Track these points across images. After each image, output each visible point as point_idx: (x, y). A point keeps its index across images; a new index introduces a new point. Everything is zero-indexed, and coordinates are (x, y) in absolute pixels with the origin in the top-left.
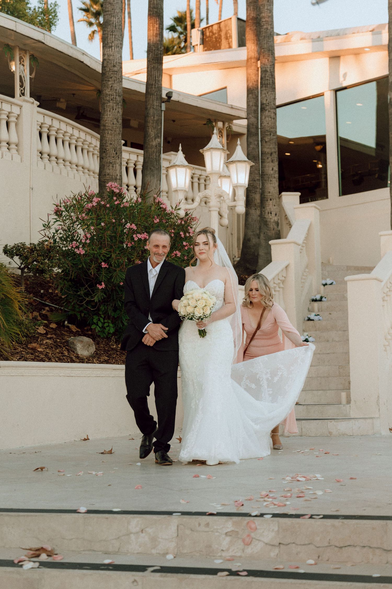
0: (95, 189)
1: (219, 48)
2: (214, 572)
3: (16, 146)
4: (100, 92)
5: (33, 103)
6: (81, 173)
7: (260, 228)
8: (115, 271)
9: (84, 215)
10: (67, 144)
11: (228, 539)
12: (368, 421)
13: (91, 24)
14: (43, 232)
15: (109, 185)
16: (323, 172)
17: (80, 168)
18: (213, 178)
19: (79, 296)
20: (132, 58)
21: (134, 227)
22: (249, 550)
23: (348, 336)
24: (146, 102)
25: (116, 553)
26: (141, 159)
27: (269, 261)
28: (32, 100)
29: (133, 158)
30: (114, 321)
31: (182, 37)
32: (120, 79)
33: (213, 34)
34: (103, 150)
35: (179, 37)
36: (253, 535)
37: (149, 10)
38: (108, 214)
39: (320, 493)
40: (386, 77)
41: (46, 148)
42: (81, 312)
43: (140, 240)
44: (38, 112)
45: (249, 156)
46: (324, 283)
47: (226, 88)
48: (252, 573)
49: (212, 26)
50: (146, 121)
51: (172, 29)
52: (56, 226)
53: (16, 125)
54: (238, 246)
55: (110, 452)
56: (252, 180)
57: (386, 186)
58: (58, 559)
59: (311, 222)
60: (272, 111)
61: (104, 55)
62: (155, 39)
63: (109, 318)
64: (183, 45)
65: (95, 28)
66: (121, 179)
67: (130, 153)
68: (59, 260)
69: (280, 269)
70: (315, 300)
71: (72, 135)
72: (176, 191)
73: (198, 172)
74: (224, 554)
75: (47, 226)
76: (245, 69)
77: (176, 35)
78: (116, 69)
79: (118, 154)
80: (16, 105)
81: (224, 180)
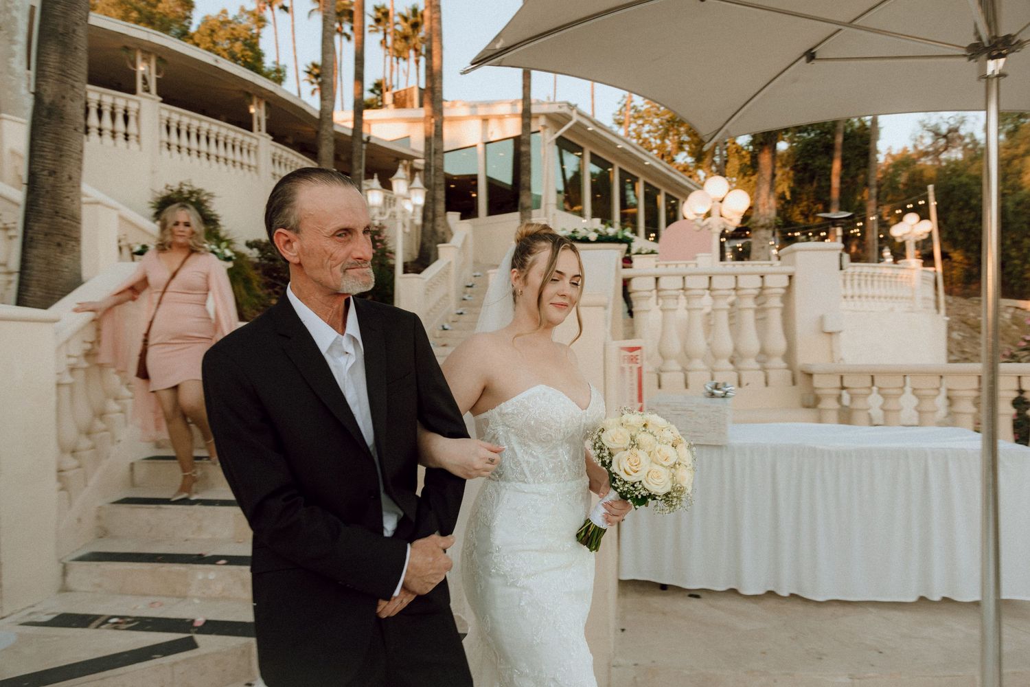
1: (405, 107)
3: (256, 168)
4: (317, 132)
5: (266, 137)
7: (432, 237)
13: (312, 83)
16: (475, 200)
18: (399, 200)
20: (342, 110)
24: (351, 142)
27: (437, 258)
28: (267, 135)
31: (379, 98)
32: (332, 124)
33: (401, 97)
35: (377, 98)
37: (354, 76)
40: (520, 136)
41: (278, 171)
44: (272, 145)
45: (426, 185)
46: (474, 274)
47: (408, 137)
49: (400, 91)
50: (351, 156)
51: (372, 91)
53: (256, 152)
54: (417, 250)
56: (426, 202)
57: (517, 211)
59: (467, 234)
60: (441, 155)
61: (321, 106)
62: (359, 97)
64: (379, 103)
65: (316, 86)
69: (444, 265)
70: (468, 287)
71: (297, 163)
73: (389, 195)
76: (423, 123)
77: (374, 96)
78: (329, 116)
80: (256, 138)
81: (407, 201)
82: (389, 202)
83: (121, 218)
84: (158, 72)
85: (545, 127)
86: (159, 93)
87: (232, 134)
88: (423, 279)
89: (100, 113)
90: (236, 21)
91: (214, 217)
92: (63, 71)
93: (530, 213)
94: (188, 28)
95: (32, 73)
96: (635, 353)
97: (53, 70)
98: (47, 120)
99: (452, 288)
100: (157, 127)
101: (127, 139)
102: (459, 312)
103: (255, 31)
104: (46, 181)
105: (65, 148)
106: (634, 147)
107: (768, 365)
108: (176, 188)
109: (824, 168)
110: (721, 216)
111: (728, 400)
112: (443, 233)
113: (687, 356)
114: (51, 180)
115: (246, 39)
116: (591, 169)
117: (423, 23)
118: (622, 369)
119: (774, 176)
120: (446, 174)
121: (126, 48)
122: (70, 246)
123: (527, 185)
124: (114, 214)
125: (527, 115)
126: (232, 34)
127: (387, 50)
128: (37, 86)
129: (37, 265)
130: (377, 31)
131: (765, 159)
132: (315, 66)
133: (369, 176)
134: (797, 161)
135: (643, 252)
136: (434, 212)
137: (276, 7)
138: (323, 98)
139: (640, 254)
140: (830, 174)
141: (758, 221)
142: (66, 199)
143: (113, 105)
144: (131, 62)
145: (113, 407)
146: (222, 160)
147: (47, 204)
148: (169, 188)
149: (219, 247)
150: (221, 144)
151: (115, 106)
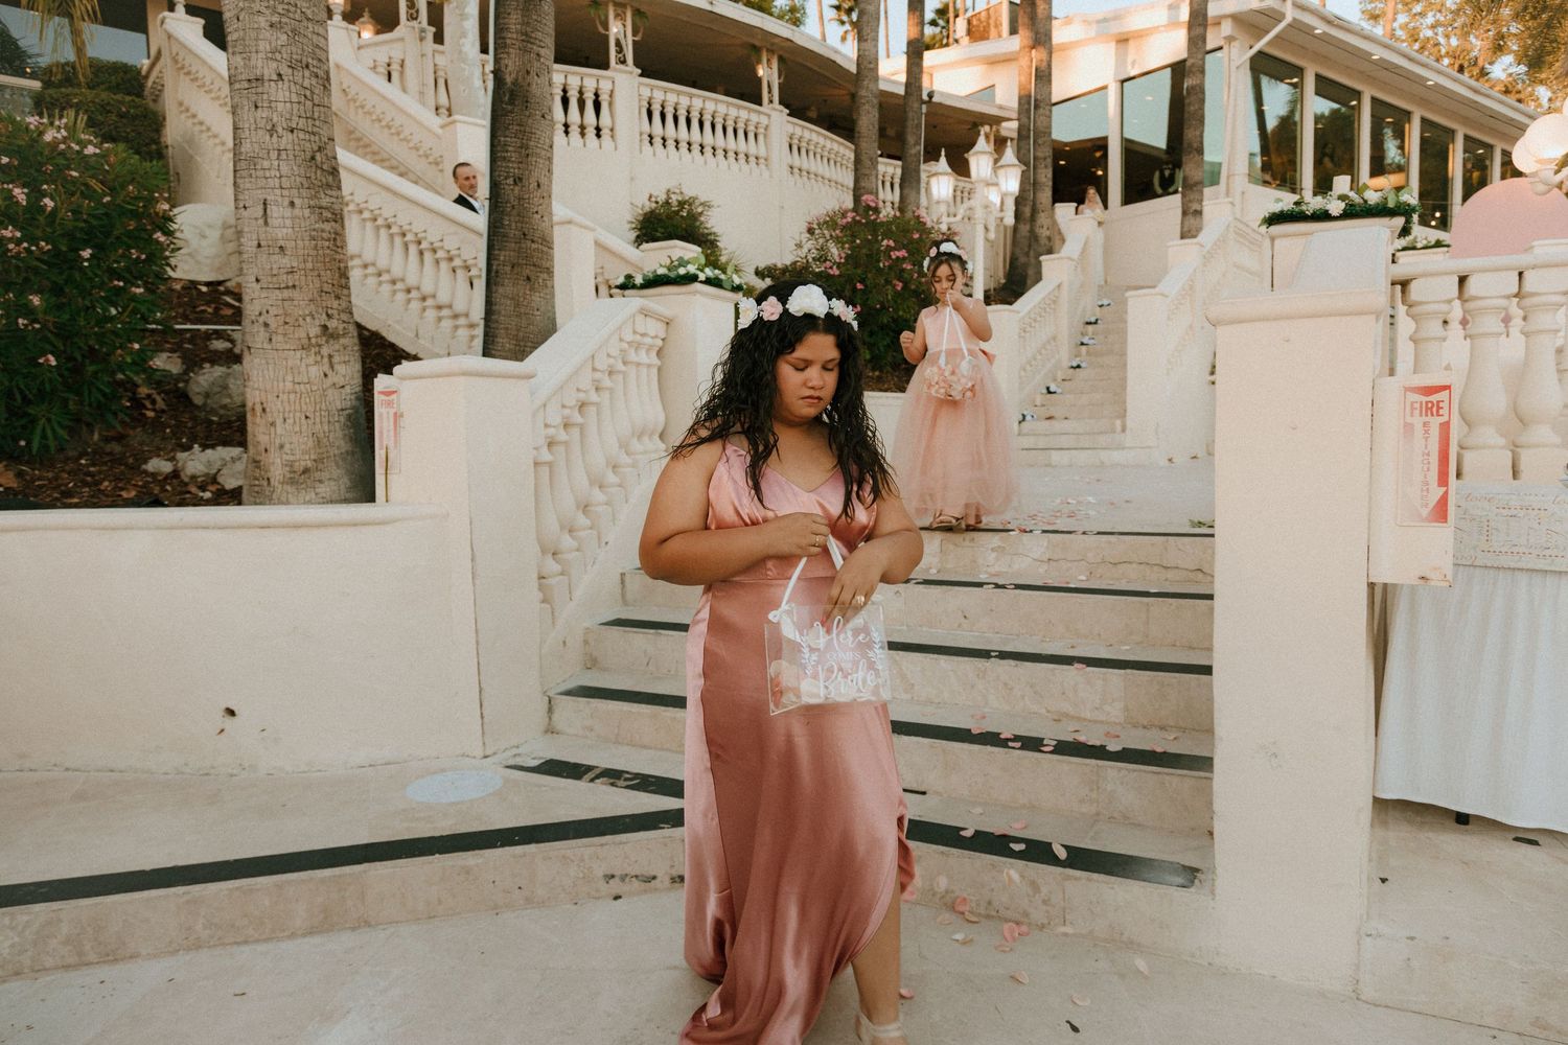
0: (849, 203)
1: (988, 39)
2: (980, 585)
3: (766, 160)
4: (853, 96)
5: (782, 111)
6: (834, 188)
7: (1030, 246)
8: (871, 292)
9: (837, 232)
10: (818, 156)
11: (994, 555)
12: (1145, 450)
13: (843, 23)
14: (795, 253)
15: (864, 198)
16: (1103, 179)
17: (833, 184)
18: (981, 191)
20: (888, 56)
21: (892, 243)
22: (1016, 565)
23: (1126, 361)
24: (905, 104)
26: (899, 172)
27: (1038, 278)
28: (782, 107)
29: (890, 170)
31: (945, 34)
32: (876, 79)
33: (981, 22)
34: (858, 161)
35: (941, 32)
36: (1020, 551)
38: (863, 230)
39: (1092, 514)
40: (1184, 61)
41: (797, 162)
43: (898, 257)
44: (788, 122)
45: (1022, 159)
46: (1100, 303)
47: (993, 86)
48: (1018, 587)
49: (979, 13)
50: (904, 127)
51: (933, 23)
52: (809, 245)
53: (765, 136)
56: (1022, 189)
57: (1176, 192)
59: (1088, 238)
60: (1048, 107)
61: (859, 50)
62: (914, 33)
64: (945, 41)
65: (847, 27)
66: (877, 193)
67: (886, 164)
69: (1051, 287)
70: (1088, 323)
71: (824, 146)
72: (938, 202)
73: (961, 184)
74: (989, 570)
75: (799, 246)
76: (1017, 62)
77: (938, 30)
78: (872, 66)
79: (874, 164)
80: (766, 115)
81: (992, 189)
82: (960, 195)
83: (597, 244)
84: (634, 35)
85: (1230, 39)
86: (636, 64)
87: (733, 112)
88: (1018, 312)
89: (565, 101)
91: (712, 237)
92: (526, 34)
93: (1202, 192)
95: (490, 57)
96: (1435, 398)
97: (514, 36)
98: (510, 107)
99: (1063, 326)
100: (637, 111)
101: (598, 136)
102: (1075, 365)
104: (510, 191)
105: (532, 143)
106: (1406, 56)
108: (662, 198)
112: (1049, 239)
113: (1522, 420)
114: (517, 188)
116: (1318, 106)
118: (1409, 427)
120: (1054, 141)
121: (595, 3)
122: (541, 281)
123: (1195, 145)
124: (588, 239)
125: (1199, 21)
128: (497, 60)
129: (504, 306)
133: (931, 155)
135: (1419, 245)
136: (1034, 204)
138: (861, 39)
139: (1414, 248)
142: (535, 215)
143: (581, 88)
144: (601, 23)
145: (598, 496)
146: (720, 152)
147: (514, 224)
148: (653, 199)
149: (724, 272)
150: (719, 128)
151: (584, 89)
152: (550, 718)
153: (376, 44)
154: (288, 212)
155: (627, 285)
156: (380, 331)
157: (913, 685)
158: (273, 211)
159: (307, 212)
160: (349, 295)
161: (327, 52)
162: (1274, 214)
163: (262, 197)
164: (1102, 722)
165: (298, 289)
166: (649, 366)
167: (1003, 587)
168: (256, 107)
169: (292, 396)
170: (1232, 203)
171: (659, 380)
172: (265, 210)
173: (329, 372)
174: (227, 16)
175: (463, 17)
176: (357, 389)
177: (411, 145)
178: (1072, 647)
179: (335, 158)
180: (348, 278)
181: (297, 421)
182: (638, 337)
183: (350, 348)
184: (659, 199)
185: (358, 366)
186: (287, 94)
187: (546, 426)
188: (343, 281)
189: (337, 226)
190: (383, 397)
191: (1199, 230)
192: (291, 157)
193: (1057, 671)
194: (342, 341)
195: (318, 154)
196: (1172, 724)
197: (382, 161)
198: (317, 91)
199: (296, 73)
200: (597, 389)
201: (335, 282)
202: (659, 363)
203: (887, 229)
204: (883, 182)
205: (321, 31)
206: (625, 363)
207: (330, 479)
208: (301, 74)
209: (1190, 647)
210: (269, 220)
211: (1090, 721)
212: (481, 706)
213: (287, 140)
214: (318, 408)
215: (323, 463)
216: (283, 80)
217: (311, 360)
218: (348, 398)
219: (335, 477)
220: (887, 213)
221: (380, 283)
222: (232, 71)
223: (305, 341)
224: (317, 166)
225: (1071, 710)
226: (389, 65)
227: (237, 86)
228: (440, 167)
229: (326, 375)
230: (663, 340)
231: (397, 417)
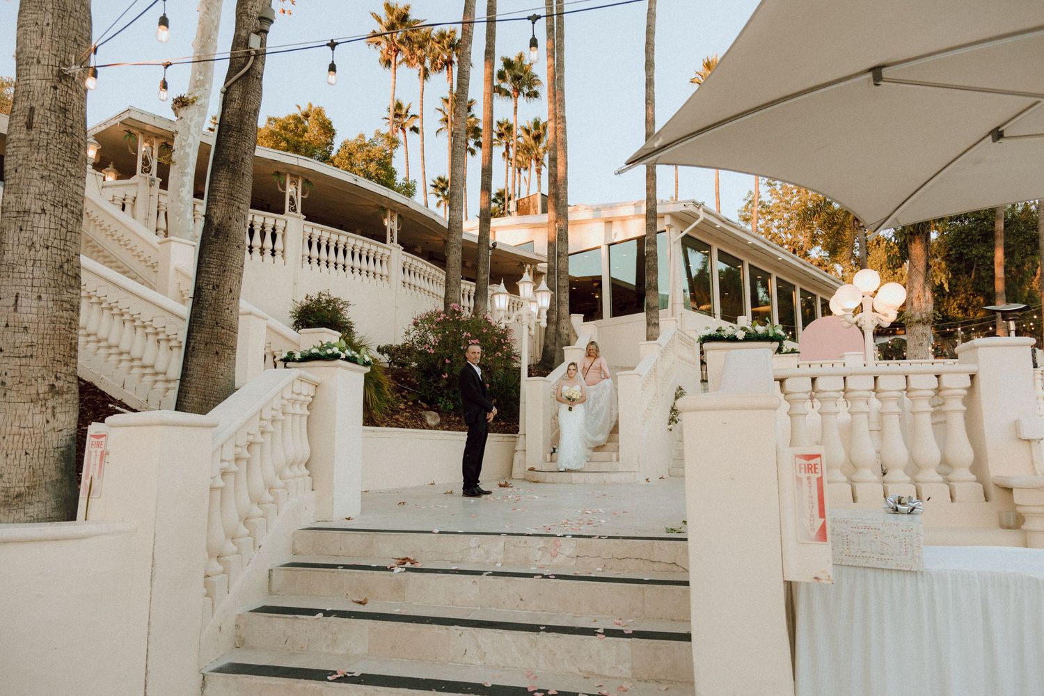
0: (441, 308)
1: (528, 214)
2: (531, 576)
3: (387, 277)
4: (446, 242)
5: (399, 248)
6: (431, 297)
7: (556, 339)
8: (455, 365)
9: (434, 326)
10: (422, 276)
11: (540, 553)
12: (633, 474)
13: (438, 196)
14: (405, 338)
15: (452, 305)
16: (599, 301)
17: (431, 294)
18: (524, 303)
19: (429, 383)
21: (469, 335)
22: (555, 561)
24: (478, 249)
25: (461, 562)
26: (474, 289)
27: (562, 361)
28: (399, 245)
29: (468, 288)
30: (454, 400)
31: (502, 206)
32: (461, 233)
33: (524, 204)
34: (448, 282)
35: (500, 206)
36: (558, 550)
37: (482, 186)
38: (451, 326)
39: (603, 521)
40: (645, 236)
41: (407, 279)
42: (430, 394)
44: (402, 254)
45: (551, 288)
47: (533, 241)
48: (558, 577)
49: (524, 199)
50: (477, 262)
52: (414, 333)
53: (387, 262)
54: (540, 352)
55: (451, 493)
56: (551, 305)
57: (643, 311)
58: (419, 566)
60: (566, 257)
61: (450, 215)
62: (485, 206)
63: (449, 399)
65: (441, 198)
66: (459, 302)
67: (466, 284)
68: (416, 357)
71: (426, 271)
72: (499, 310)
73: (513, 299)
74: (537, 563)
75: (408, 333)
76: (546, 229)
77: (497, 205)
78: (458, 226)
79: (459, 284)
80: (387, 248)
81: (533, 304)
82: (513, 306)
84: (303, 194)
85: (670, 226)
86: (303, 212)
87: (367, 246)
90: (372, 144)
91: (349, 325)
92: (231, 195)
93: (658, 313)
94: (329, 153)
96: (812, 462)
97: (223, 195)
98: (214, 239)
100: (301, 241)
101: (273, 255)
103: (388, 152)
104: (210, 294)
105: (229, 264)
106: (764, 242)
107: (951, 477)
108: (315, 298)
109: (983, 257)
110: (874, 311)
111: (917, 518)
112: (568, 336)
113: (854, 466)
114: (214, 292)
115: (380, 159)
116: (719, 266)
117: (545, 134)
118: (799, 480)
119: (928, 267)
120: (569, 276)
121: (278, 173)
122: (226, 355)
123: (653, 285)
124: (262, 325)
125: (652, 215)
126: (369, 156)
127: (509, 161)
128: (208, 209)
129: (196, 372)
130: (501, 144)
131: (917, 249)
132: (441, 180)
133: (495, 280)
134: (951, 249)
136: (558, 315)
137: (407, 129)
138: (451, 209)
140: (993, 263)
141: (913, 316)
142: (227, 311)
143: (263, 224)
144: (281, 186)
145: (257, 511)
146: (356, 271)
147: (209, 316)
148: (309, 298)
149: (359, 352)
150: (357, 256)
151: (265, 225)
152: (203, 692)
153: (117, 186)
154: (35, 303)
155: (289, 359)
156: (93, 382)
157: (485, 653)
158: (23, 302)
159: (51, 304)
160: (76, 363)
161: (83, 197)
162: (706, 336)
163: (15, 292)
164: (616, 678)
165: (34, 358)
166: (301, 415)
167: (547, 577)
168: (21, 230)
169: (17, 438)
170: (675, 320)
171: (308, 425)
172: (16, 301)
173: (51, 420)
174: (7, 167)
175: (183, 174)
176: (72, 432)
177: (135, 253)
178: (595, 621)
179: (79, 267)
180: (77, 351)
181: (18, 456)
182: (295, 396)
183: (71, 402)
184: (313, 298)
185: (76, 415)
186: (47, 223)
187: (222, 461)
188: (73, 353)
189: (74, 314)
190: (93, 439)
191: (658, 335)
192: (44, 265)
193: (586, 640)
194: (65, 396)
195: (66, 264)
196: (664, 678)
197: (112, 262)
198: (71, 223)
199: (56, 209)
200: (262, 433)
201: (66, 354)
202: (309, 413)
203: (467, 325)
204: (463, 294)
205: (80, 183)
206: (284, 414)
207: (38, 502)
208: (60, 210)
209: (673, 620)
210: (19, 309)
211: (609, 677)
212: (146, 686)
213: (43, 253)
214: (37, 445)
215: (35, 489)
216: (46, 214)
217: (38, 410)
218: (64, 439)
219: (45, 500)
220: (467, 314)
221: (99, 348)
222: (6, 205)
223: (34, 397)
224: (63, 272)
225: (596, 671)
226: (124, 200)
227: (8, 215)
228: (155, 270)
229: (48, 422)
230: (312, 397)
231: (104, 455)
